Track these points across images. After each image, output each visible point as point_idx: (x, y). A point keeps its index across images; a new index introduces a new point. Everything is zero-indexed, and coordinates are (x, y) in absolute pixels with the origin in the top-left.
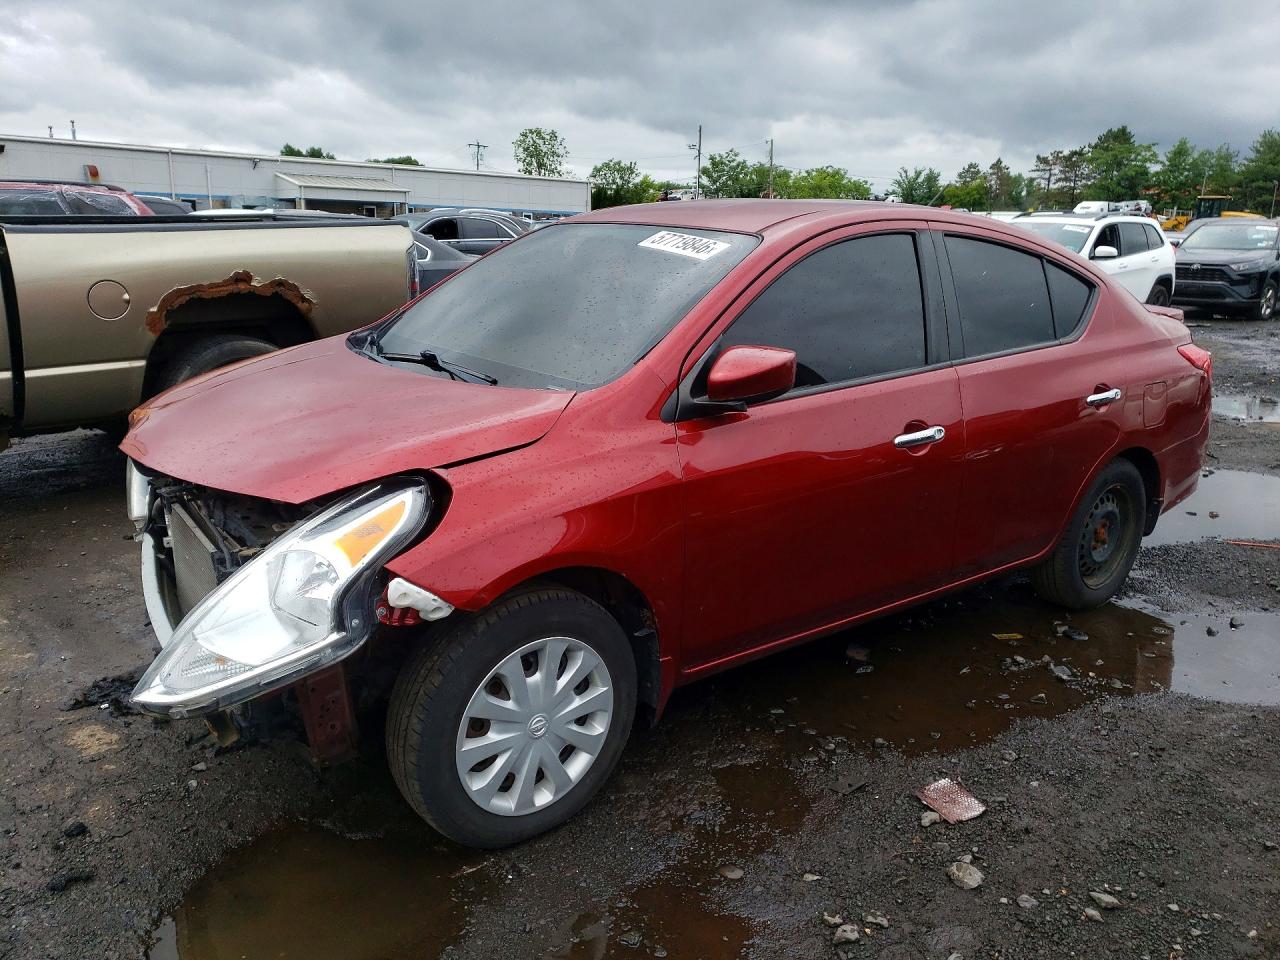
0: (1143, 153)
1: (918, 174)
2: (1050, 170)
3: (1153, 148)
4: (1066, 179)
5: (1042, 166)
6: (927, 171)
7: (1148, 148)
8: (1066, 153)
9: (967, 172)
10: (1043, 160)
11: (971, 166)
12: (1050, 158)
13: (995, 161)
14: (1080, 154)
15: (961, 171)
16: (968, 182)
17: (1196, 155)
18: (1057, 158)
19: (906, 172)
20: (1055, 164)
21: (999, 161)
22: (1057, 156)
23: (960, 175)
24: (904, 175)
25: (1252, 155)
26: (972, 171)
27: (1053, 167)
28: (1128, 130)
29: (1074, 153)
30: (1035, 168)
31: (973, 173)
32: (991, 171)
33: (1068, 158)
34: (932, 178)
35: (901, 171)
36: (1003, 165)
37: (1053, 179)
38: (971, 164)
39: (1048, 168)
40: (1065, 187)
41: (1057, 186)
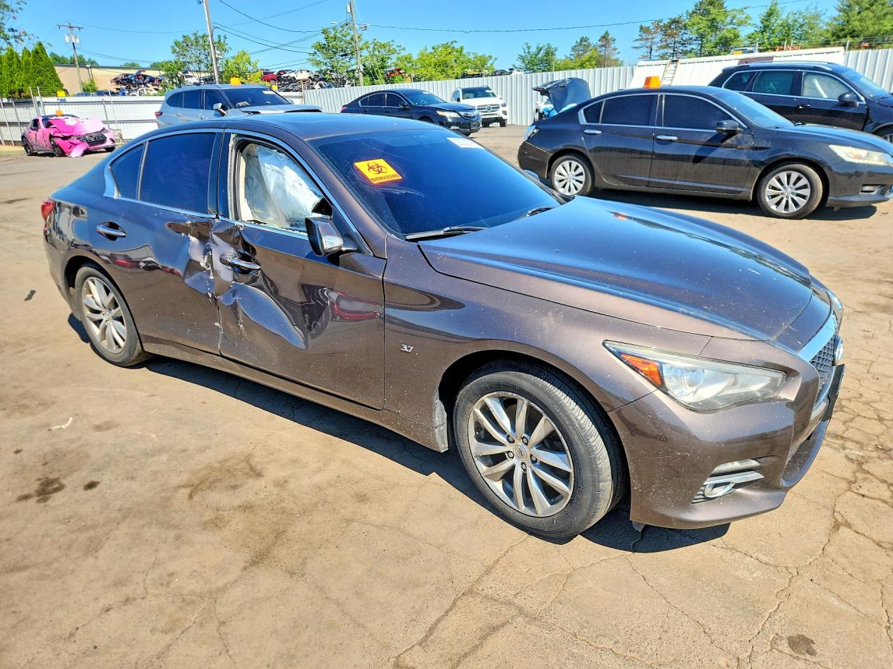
0: (738, 16)
1: (538, 51)
2: (653, 38)
3: (745, 11)
4: (667, 46)
5: (644, 36)
6: (546, 46)
7: (741, 11)
8: (666, 21)
9: (581, 44)
10: (644, 29)
12: (652, 27)
13: (603, 34)
14: (678, 21)
15: (575, 44)
16: (581, 54)
17: (784, 17)
18: (658, 27)
19: (529, 48)
20: (656, 32)
21: (607, 33)
22: (657, 24)
23: (573, 49)
24: (527, 51)
25: (836, 14)
27: (654, 35)
29: (674, 22)
30: (638, 37)
31: (584, 46)
32: (600, 43)
33: (668, 26)
34: (550, 53)
35: (525, 47)
36: (610, 37)
37: (654, 47)
38: (583, 38)
39: (651, 37)
40: (666, 54)
41: (657, 54)
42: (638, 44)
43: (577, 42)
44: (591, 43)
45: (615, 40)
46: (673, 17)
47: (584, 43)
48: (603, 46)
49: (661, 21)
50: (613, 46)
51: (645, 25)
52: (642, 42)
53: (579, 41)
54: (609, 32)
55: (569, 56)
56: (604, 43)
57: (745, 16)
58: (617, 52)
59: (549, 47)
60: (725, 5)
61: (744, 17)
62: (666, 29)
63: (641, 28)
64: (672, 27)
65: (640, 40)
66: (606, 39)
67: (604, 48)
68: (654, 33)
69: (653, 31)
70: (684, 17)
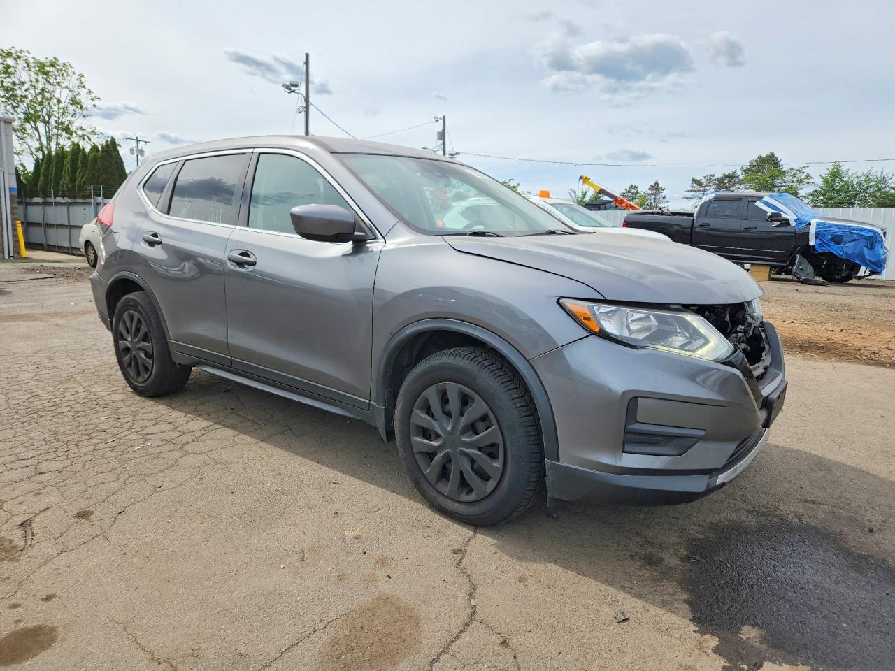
42: (689, 195)
43: (626, 189)
44: (639, 190)
45: (664, 189)
46: (727, 174)
47: (633, 191)
48: (652, 194)
49: (713, 176)
50: (663, 194)
51: (697, 178)
52: (694, 193)
56: (653, 192)
58: (666, 200)
60: (780, 164)
61: (804, 175)
62: (720, 183)
63: (693, 180)
64: (725, 182)
65: (691, 191)
66: (656, 188)
67: (653, 197)
68: (707, 186)
69: (705, 184)
70: (739, 173)
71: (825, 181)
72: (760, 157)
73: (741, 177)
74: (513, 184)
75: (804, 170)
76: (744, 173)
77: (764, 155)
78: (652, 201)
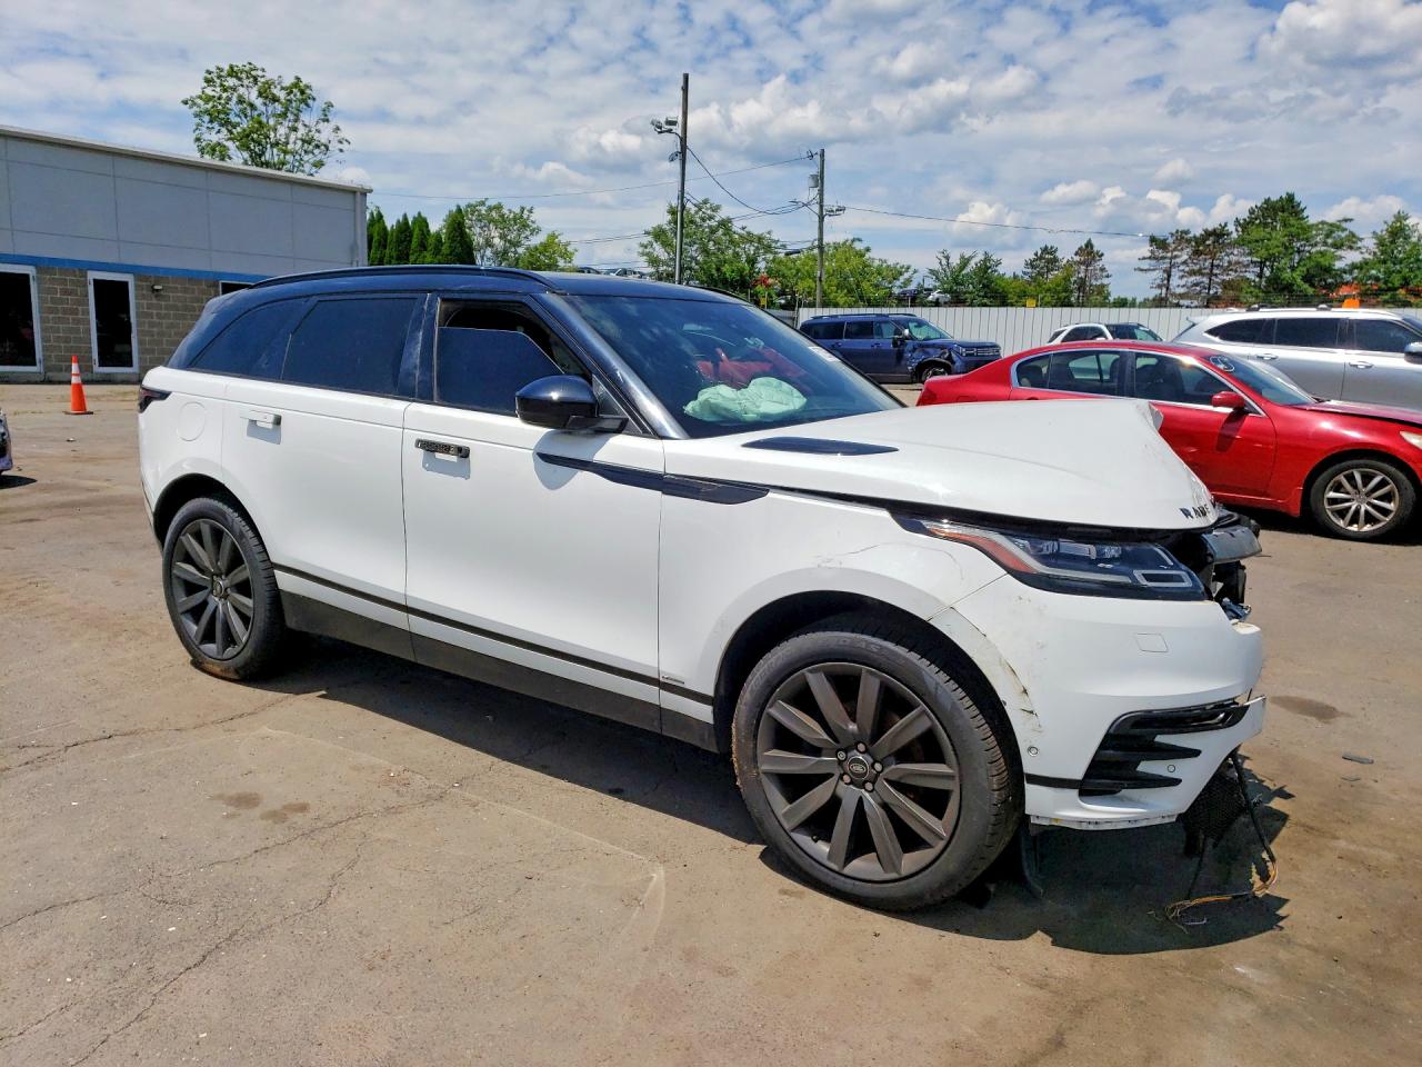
1: (965, 262)
2: (1172, 258)
3: (1347, 226)
4: (1199, 272)
5: (1160, 253)
6: (980, 257)
8: (1198, 232)
9: (1041, 258)
10: (1157, 243)
11: (1045, 250)
12: (1170, 240)
13: (1082, 244)
14: (1218, 234)
15: (1032, 257)
16: (1043, 274)
17: (1416, 239)
18: (1182, 239)
19: (947, 258)
20: (1178, 249)
21: (1089, 244)
22: (1182, 237)
23: (1031, 264)
24: (944, 262)
26: (1047, 258)
27: (1175, 253)
28: (1297, 199)
29: (1208, 234)
30: (1149, 254)
31: (1048, 261)
32: (1077, 258)
33: (1200, 241)
34: (986, 267)
35: (940, 256)
36: (1095, 249)
37: (1175, 272)
38: (1046, 247)
39: (1169, 255)
40: (1196, 285)
41: (1183, 282)
42: (1146, 264)
43: (1036, 254)
44: (1059, 255)
45: (1102, 255)
46: (1210, 229)
48: (1080, 263)
49: (1187, 232)
50: (1100, 264)
51: (1159, 234)
52: (1153, 262)
53: (1039, 252)
54: (1093, 242)
55: (1020, 274)
56: (1082, 259)
57: (1347, 233)
58: (1104, 274)
59: (987, 258)
60: (1305, 214)
61: (1343, 234)
62: (1198, 244)
63: (1153, 240)
64: (1208, 242)
65: (1150, 258)
66: (1089, 253)
67: (1083, 267)
68: (1175, 249)
69: (1173, 246)
70: (1231, 228)
71: (1381, 243)
72: (1267, 201)
73: (1235, 235)
74: (858, 246)
75: (1344, 225)
76: (1239, 229)
77: (1274, 198)
78: (1082, 275)
